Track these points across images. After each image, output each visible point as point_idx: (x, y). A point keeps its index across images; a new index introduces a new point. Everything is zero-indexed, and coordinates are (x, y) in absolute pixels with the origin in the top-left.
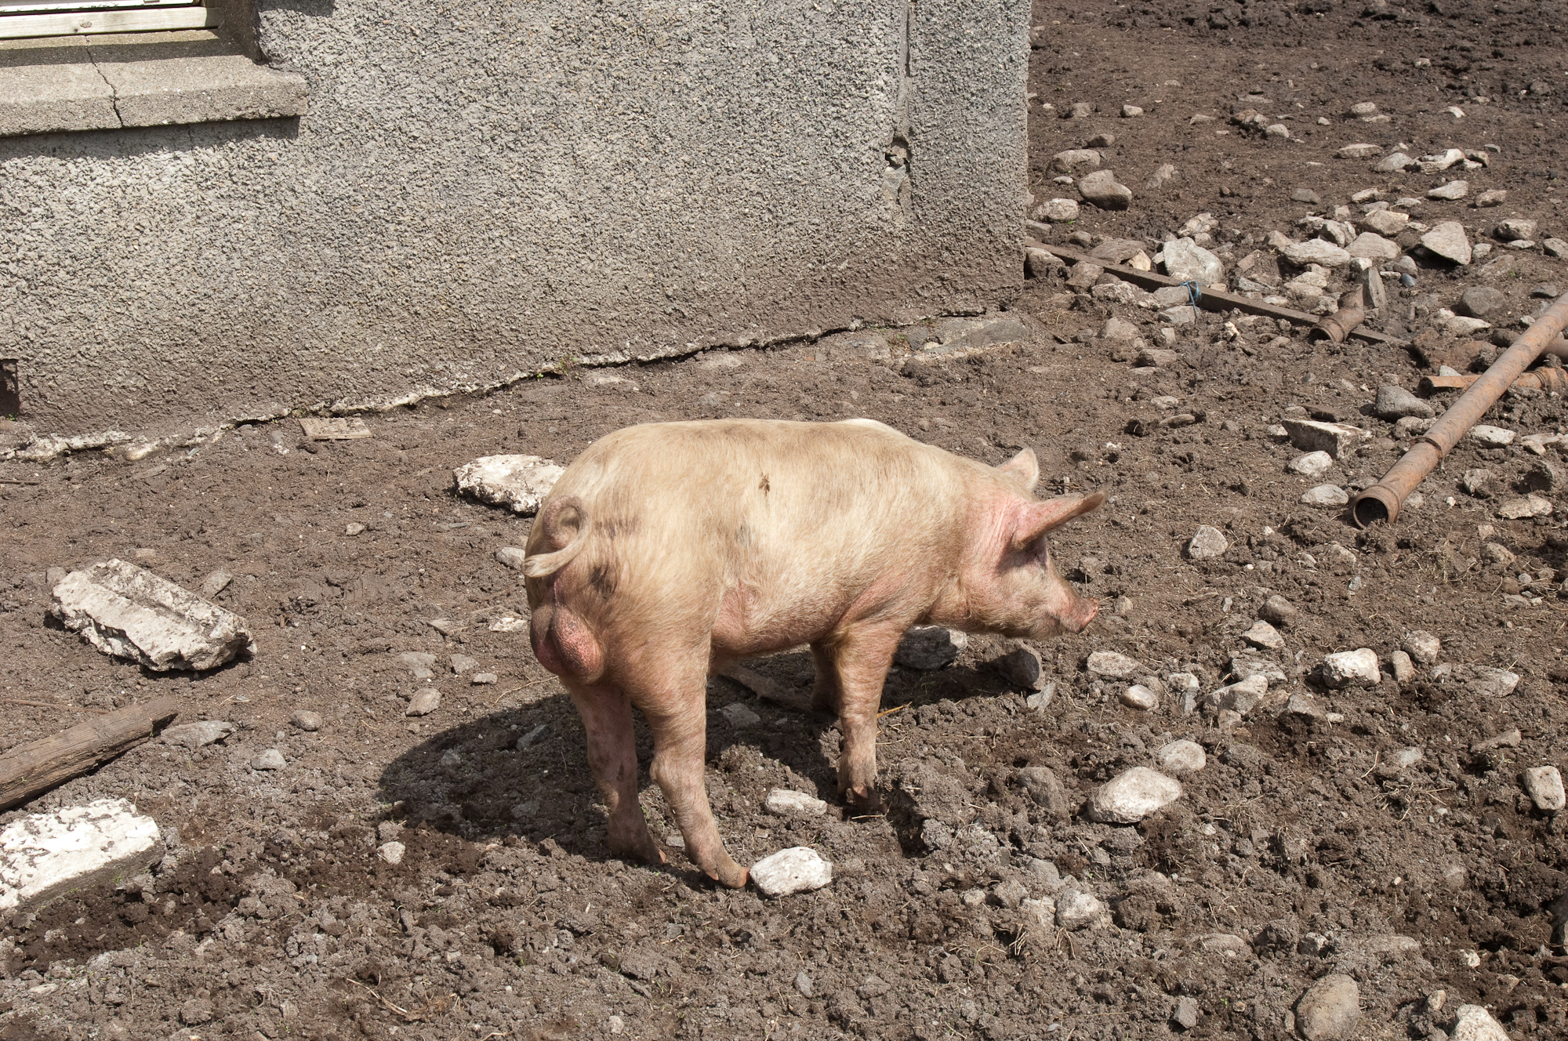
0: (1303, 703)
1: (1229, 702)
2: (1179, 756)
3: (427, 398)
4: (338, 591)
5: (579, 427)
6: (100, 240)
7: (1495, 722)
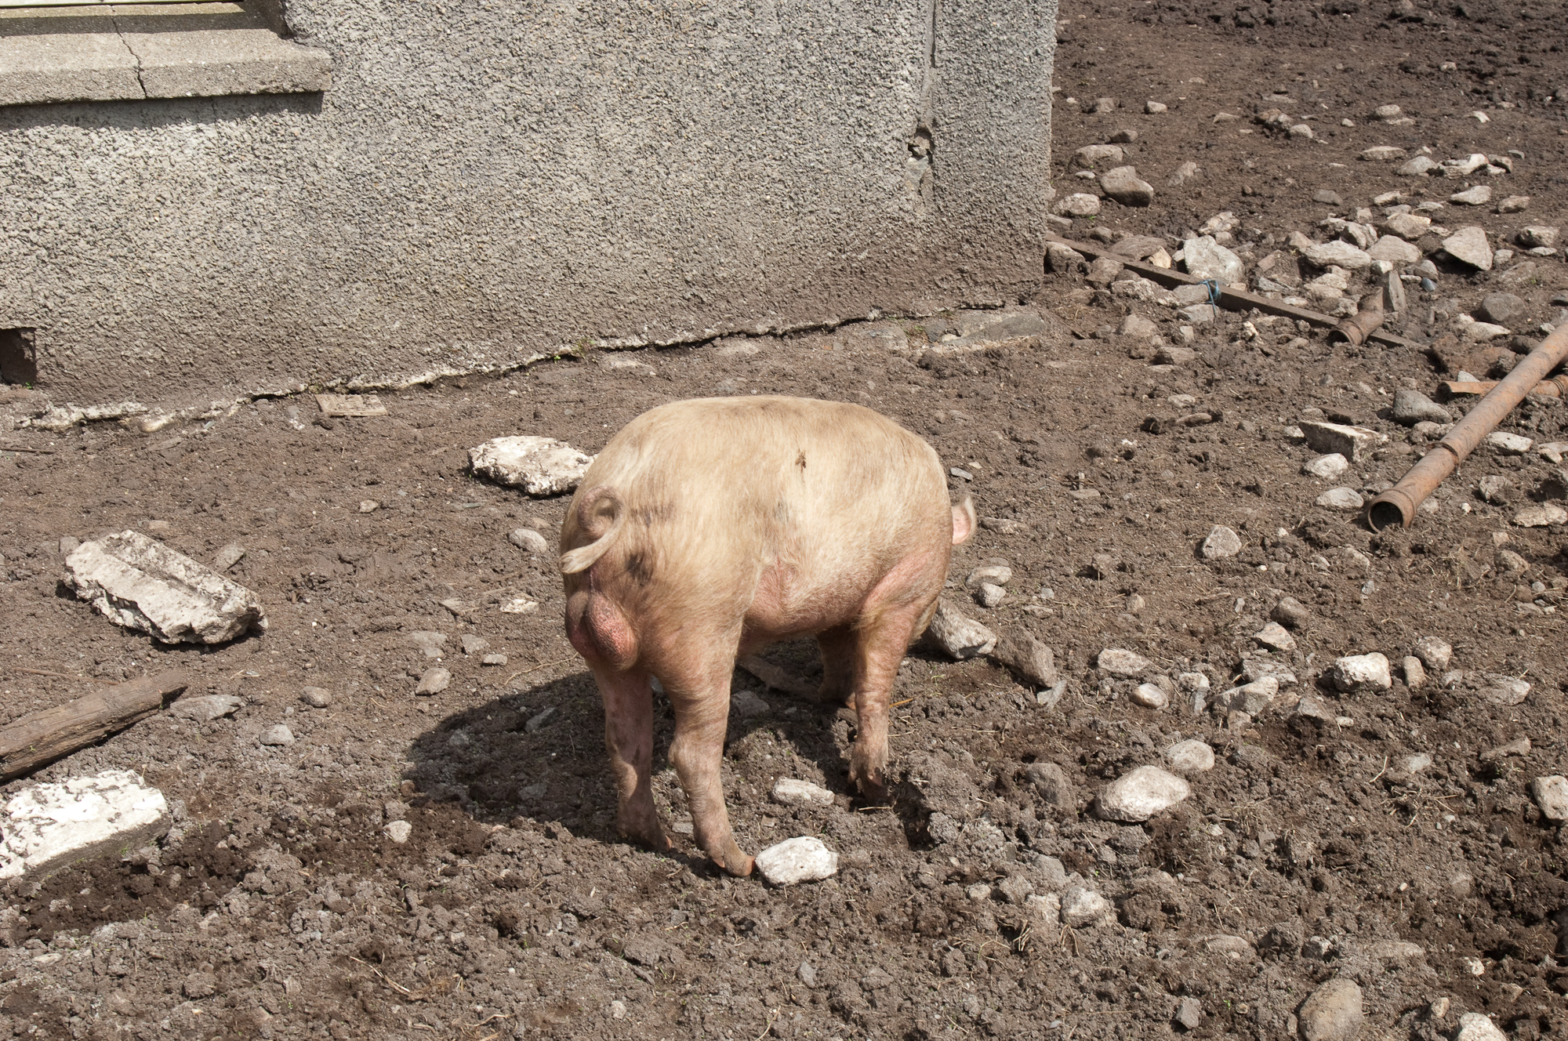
0: (1313, 706)
1: (1239, 703)
2: (1188, 756)
3: (444, 377)
4: (350, 568)
5: (595, 410)
6: (121, 211)
7: (1505, 730)
